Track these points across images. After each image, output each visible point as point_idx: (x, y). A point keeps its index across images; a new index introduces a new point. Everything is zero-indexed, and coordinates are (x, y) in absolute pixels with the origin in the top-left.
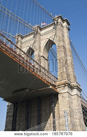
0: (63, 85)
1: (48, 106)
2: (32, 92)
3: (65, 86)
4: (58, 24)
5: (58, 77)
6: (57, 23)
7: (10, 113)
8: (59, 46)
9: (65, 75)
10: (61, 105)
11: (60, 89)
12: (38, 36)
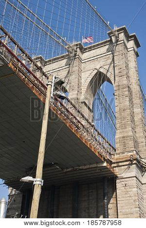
0: (127, 163)
1: (93, 202)
2: (65, 170)
3: (132, 164)
4: (118, 43)
5: (117, 146)
6: (117, 41)
7: (14, 211)
8: (119, 86)
9: (131, 144)
10: (121, 202)
11: (121, 170)
12: (76, 62)
